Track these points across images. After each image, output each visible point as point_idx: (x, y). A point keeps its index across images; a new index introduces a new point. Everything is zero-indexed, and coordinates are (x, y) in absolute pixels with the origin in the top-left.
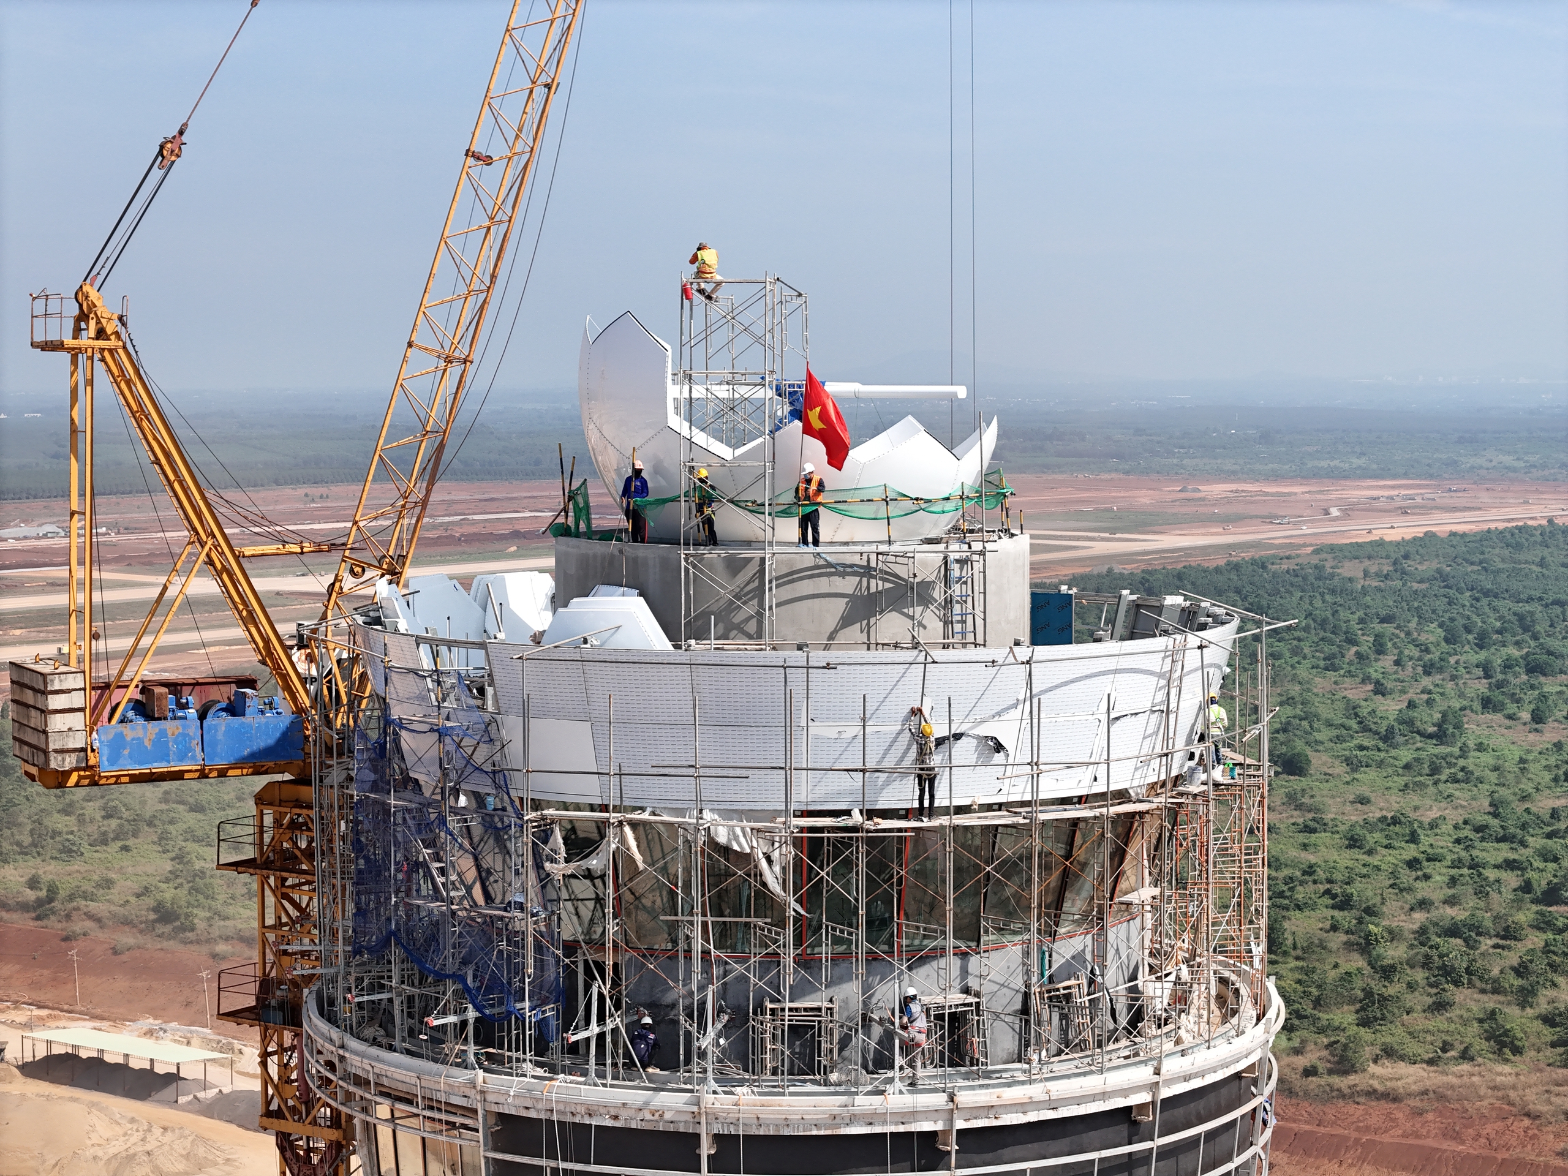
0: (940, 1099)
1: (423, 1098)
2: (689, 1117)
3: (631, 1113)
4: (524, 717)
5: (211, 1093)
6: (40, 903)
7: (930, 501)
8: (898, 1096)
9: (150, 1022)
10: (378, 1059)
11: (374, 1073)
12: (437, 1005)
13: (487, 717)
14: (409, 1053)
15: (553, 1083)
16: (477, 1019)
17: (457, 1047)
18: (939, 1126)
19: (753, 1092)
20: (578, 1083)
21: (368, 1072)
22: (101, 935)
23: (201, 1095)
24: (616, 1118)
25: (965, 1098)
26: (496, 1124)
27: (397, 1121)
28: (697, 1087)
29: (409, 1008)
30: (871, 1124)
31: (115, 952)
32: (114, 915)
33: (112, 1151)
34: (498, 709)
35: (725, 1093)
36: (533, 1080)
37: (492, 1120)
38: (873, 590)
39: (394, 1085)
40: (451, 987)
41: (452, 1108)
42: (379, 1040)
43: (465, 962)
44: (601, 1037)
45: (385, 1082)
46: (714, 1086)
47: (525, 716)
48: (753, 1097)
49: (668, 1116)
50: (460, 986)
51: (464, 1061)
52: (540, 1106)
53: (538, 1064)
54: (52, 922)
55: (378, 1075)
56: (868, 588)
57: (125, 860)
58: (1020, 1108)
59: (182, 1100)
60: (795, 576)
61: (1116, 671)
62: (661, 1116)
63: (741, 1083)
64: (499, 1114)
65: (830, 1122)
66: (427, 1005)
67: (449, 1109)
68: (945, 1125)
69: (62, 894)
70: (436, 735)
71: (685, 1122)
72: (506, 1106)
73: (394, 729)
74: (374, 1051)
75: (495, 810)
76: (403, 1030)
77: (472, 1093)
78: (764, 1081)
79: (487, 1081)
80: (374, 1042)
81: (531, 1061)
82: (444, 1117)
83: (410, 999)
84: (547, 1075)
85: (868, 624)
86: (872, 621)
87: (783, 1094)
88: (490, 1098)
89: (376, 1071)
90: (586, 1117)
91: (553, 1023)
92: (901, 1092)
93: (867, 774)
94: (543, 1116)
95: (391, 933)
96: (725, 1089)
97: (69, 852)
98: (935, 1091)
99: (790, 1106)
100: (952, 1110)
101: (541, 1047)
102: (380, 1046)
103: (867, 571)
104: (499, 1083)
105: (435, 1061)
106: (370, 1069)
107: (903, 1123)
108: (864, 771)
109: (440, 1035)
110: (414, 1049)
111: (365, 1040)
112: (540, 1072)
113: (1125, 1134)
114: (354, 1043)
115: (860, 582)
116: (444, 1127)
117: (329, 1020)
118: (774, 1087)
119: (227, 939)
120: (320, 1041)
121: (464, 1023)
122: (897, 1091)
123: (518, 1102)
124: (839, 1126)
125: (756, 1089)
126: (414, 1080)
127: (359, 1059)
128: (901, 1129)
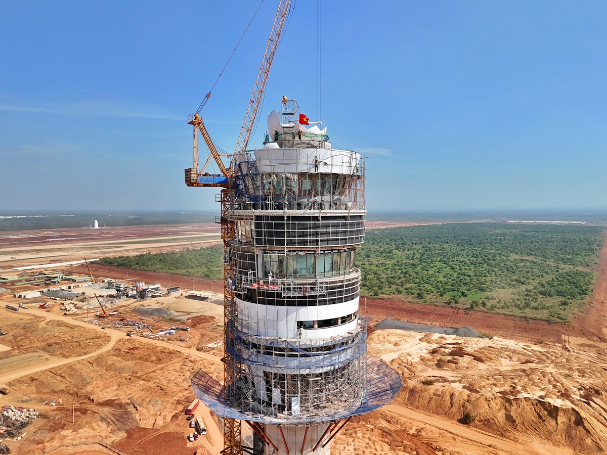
2: (283, 214)
5: (213, 300)
6: (188, 275)
15: (264, 211)
20: (267, 210)
22: (197, 279)
23: (211, 300)
26: (256, 217)
28: (284, 210)
30: (309, 214)
31: (199, 281)
32: (199, 276)
33: (198, 308)
35: (288, 211)
36: (261, 211)
48: (292, 212)
49: (280, 214)
54: (190, 277)
57: (201, 269)
58: (330, 213)
59: (209, 301)
61: (343, 155)
79: (254, 211)
81: (261, 208)
87: (296, 211)
90: (268, 214)
94: (262, 215)
100: (320, 214)
104: (256, 211)
107: (313, 214)
113: (345, 220)
123: (259, 214)
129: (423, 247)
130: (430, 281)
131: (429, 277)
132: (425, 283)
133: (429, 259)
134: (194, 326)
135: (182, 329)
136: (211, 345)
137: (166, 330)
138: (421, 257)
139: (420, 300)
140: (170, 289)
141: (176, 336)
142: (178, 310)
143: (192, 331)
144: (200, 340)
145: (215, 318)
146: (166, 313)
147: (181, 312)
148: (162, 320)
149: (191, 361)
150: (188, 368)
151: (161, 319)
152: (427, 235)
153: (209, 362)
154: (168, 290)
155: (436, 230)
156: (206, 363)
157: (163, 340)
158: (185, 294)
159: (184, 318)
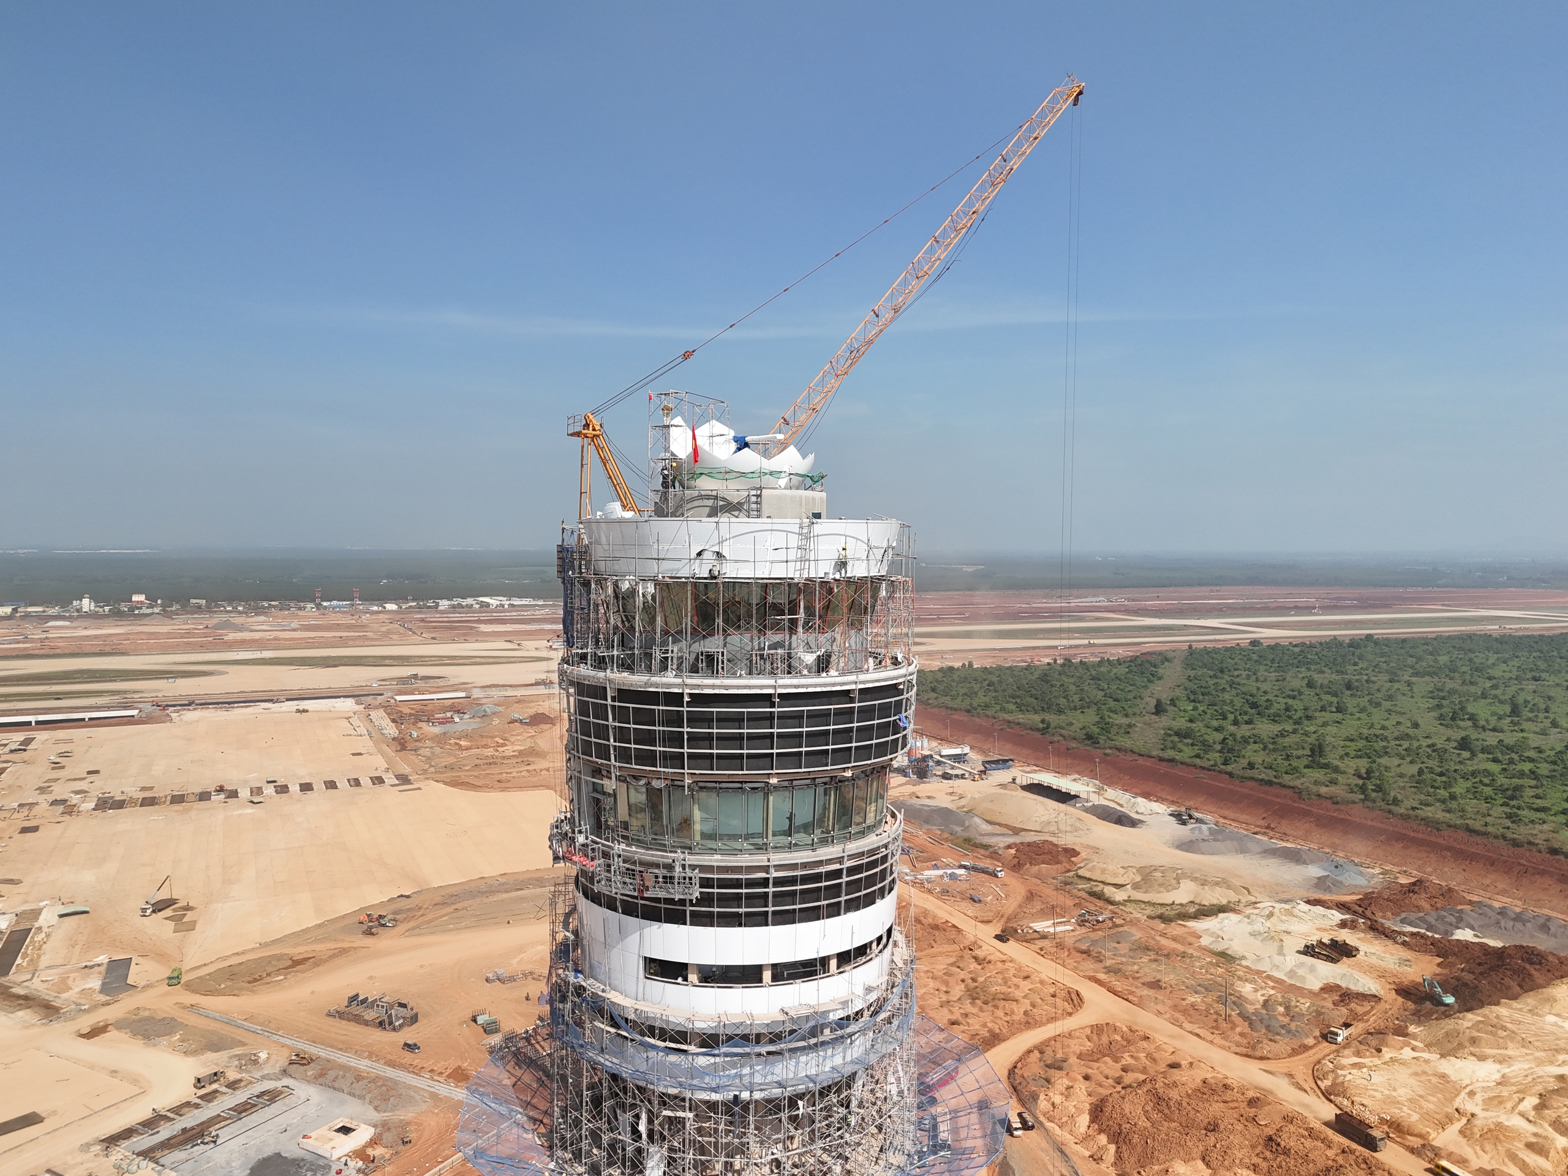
5: (1090, 804)
6: (1044, 729)
8: (669, 680)
9: (1077, 776)
22: (1064, 743)
23: (1085, 804)
31: (1068, 749)
32: (1070, 736)
33: (1043, 820)
38: (719, 505)
54: (1047, 736)
56: (717, 504)
57: (1081, 716)
59: (1078, 805)
61: (772, 530)
68: (686, 691)
69: (1052, 726)
85: (717, 515)
86: (719, 515)
92: (671, 679)
97: (1060, 711)
100: (691, 686)
103: (716, 498)
115: (715, 502)
119: (1111, 748)
122: (669, 678)
134: (1016, 867)
135: (984, 871)
136: (1043, 926)
137: (948, 866)
140: (989, 762)
141: (965, 886)
142: (994, 819)
143: (1008, 880)
144: (1020, 906)
145: (1079, 853)
146: (961, 823)
147: (999, 824)
148: (946, 840)
149: (975, 958)
150: (963, 975)
151: (946, 835)
153: (1019, 969)
154: (984, 763)
156: (1012, 972)
157: (930, 891)
158: (1025, 779)
159: (1000, 842)
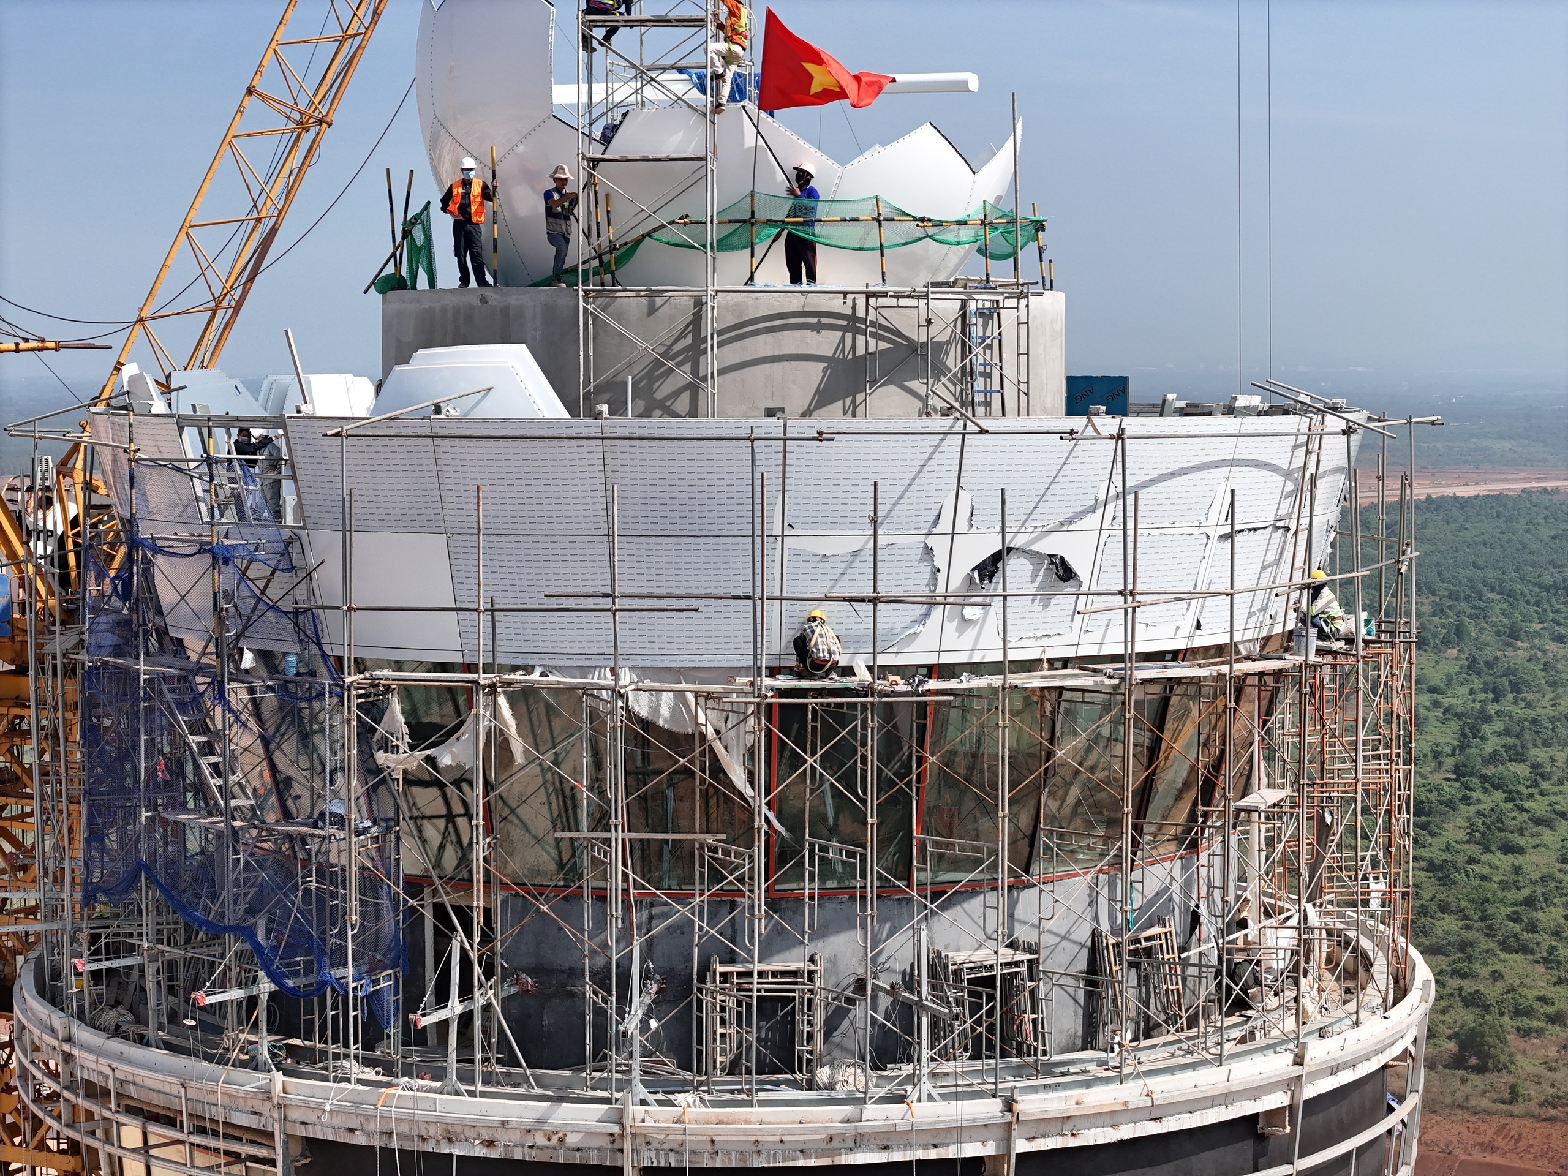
0: (991, 1109)
1: (190, 1115)
2: (605, 1142)
3: (516, 1137)
4: (344, 532)
7: (939, 224)
8: (925, 1104)
10: (121, 1057)
11: (115, 1079)
12: (211, 974)
13: (286, 533)
14: (168, 1046)
15: (392, 1091)
16: (272, 995)
17: (242, 1037)
18: (989, 1149)
19: (702, 1101)
20: (431, 1090)
21: (107, 1077)
24: (490, 1144)
25: (1031, 1105)
26: (303, 1155)
27: (152, 1152)
28: (617, 1095)
29: (171, 979)
30: (886, 1148)
34: (304, 518)
35: (660, 1103)
36: (360, 1087)
37: (296, 1149)
38: (861, 351)
39: (145, 1096)
40: (234, 947)
41: (234, 1132)
42: (124, 1028)
43: (251, 911)
44: (466, 1019)
45: (132, 1091)
46: (642, 1092)
47: (346, 530)
48: (703, 1109)
49: (572, 1139)
50: (247, 946)
51: (253, 1058)
52: (371, 1127)
53: (368, 1062)
55: (122, 1082)
56: (854, 347)
58: (1108, 1120)
60: (746, 330)
61: (1232, 463)
62: (561, 1140)
63: (683, 1087)
64: (308, 1140)
65: (824, 1146)
66: (197, 975)
67: (231, 1131)
68: (997, 1147)
70: (208, 557)
71: (600, 1149)
72: (318, 1128)
73: (144, 555)
74: (116, 1045)
75: (298, 674)
76: (159, 1013)
77: (265, 1108)
78: (715, 1083)
79: (289, 1089)
80: (117, 1032)
81: (356, 1057)
82: (222, 1145)
83: (171, 967)
84: (380, 1078)
85: (854, 402)
86: (860, 397)
87: (750, 1104)
88: (294, 1115)
89: (119, 1075)
90: (444, 1143)
91: (389, 999)
92: (930, 1098)
93: (880, 606)
94: (376, 1142)
95: (141, 866)
96: (660, 1096)
98: (979, 1095)
99: (762, 1122)
100: (1010, 1124)
101: (372, 1036)
102: (126, 1037)
103: (852, 323)
104: (308, 1092)
105: (209, 1058)
106: (108, 1071)
107: (935, 1146)
108: (875, 601)
109: (215, 1020)
110: (178, 1041)
111: (104, 1030)
112: (370, 1074)
113: (1250, 1154)
114: (84, 1034)
115: (843, 338)
116: (222, 1160)
117: (53, 1002)
118: (732, 1092)
120: (37, 1032)
121: (253, 1001)
122: (924, 1097)
123: (337, 1121)
124: (837, 1152)
125: (707, 1097)
126: (177, 1089)
127: (93, 1057)
128: (933, 1154)
129: (1472, 667)
130: (1533, 928)
131: (1529, 902)
132: (1505, 946)
133: (1519, 757)
138: (1463, 747)
139: (1475, 1079)
152: (1491, 574)
155: (1545, 533)
